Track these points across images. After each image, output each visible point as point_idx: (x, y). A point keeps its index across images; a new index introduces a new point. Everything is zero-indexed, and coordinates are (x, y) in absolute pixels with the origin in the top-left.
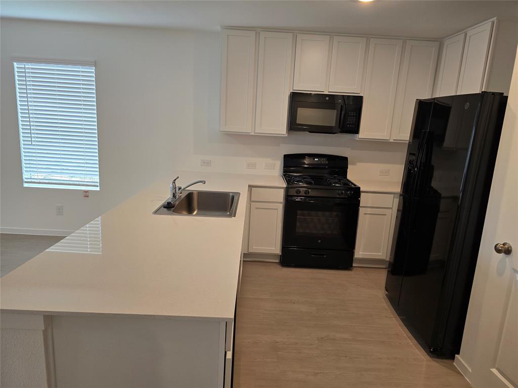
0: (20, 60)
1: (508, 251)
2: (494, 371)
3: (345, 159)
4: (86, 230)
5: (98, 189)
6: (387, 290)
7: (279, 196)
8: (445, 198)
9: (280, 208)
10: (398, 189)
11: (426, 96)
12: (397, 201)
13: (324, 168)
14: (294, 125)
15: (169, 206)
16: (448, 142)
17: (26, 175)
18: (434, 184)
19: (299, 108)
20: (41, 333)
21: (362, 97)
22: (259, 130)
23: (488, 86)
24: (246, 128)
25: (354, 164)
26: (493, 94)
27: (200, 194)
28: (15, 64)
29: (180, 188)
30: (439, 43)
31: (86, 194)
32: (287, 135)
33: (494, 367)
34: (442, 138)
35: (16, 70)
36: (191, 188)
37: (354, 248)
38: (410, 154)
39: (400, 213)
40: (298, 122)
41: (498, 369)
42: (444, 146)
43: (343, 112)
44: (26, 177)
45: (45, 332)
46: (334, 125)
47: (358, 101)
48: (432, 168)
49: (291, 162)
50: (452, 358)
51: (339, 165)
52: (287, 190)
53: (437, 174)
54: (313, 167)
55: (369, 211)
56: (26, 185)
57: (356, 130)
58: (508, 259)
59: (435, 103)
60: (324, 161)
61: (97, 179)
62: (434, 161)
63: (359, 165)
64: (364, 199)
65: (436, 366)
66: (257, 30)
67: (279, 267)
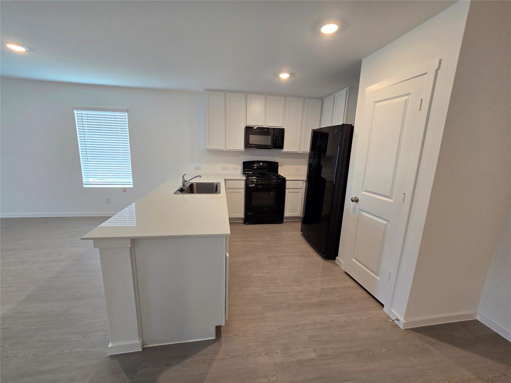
0: (78, 109)
1: (357, 201)
2: (354, 260)
3: (277, 163)
4: (125, 212)
5: (132, 186)
6: (302, 231)
7: (242, 184)
8: (328, 182)
9: (243, 191)
10: (305, 178)
11: (316, 127)
12: (305, 184)
13: (265, 169)
14: (248, 145)
15: (182, 190)
16: (328, 153)
17: (84, 180)
18: (323, 175)
19: (250, 136)
20: (129, 250)
21: (284, 129)
22: (229, 148)
23: (346, 121)
24: (221, 147)
25: (281, 166)
26: (348, 125)
27: (197, 184)
28: (75, 111)
29: (186, 181)
30: (322, 99)
31: (125, 190)
32: (244, 150)
33: (353, 258)
34: (325, 150)
35: (76, 115)
36: (192, 181)
37: (284, 211)
38: (310, 158)
39: (307, 191)
40: (250, 143)
41: (356, 259)
42: (327, 154)
43: (274, 137)
44: (85, 181)
45: (130, 248)
46: (270, 144)
47: (282, 131)
48: (321, 166)
49: (247, 166)
50: (335, 259)
51: (274, 166)
52: (246, 181)
53: (323, 170)
54: (259, 168)
55: (291, 190)
56: (85, 186)
57: (282, 147)
58: (357, 204)
59: (321, 132)
60: (265, 165)
61: (131, 180)
62: (322, 163)
63: (284, 166)
64: (288, 184)
65: (328, 263)
66: (225, 92)
67: (244, 225)
